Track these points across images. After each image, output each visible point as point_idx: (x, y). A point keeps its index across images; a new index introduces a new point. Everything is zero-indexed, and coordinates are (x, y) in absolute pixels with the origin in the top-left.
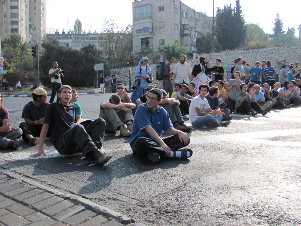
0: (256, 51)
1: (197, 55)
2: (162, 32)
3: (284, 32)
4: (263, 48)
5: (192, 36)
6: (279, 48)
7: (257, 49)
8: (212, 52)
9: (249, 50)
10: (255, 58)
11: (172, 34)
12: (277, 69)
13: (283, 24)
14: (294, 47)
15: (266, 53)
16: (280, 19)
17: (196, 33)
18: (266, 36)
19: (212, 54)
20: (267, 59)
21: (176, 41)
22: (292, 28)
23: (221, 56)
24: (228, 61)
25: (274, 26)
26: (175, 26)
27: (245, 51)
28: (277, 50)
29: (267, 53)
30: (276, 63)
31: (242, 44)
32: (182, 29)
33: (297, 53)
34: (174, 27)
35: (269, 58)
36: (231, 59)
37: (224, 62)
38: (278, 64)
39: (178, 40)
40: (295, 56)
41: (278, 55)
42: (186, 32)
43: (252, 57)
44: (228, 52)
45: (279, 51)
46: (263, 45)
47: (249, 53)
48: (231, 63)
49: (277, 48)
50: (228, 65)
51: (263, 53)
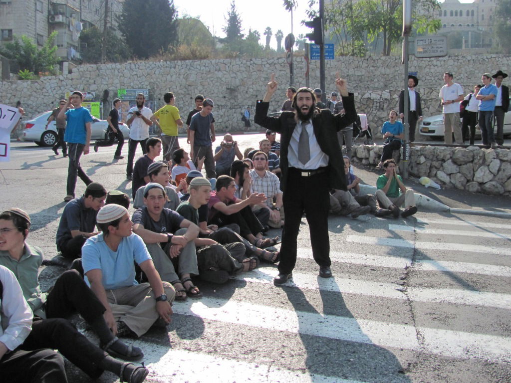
0: (189, 64)
1: (71, 67)
2: (7, 14)
3: (243, 35)
4: (201, 58)
5: (71, 28)
6: (232, 60)
7: (191, 61)
8: (102, 61)
9: (176, 61)
10: (186, 78)
11: (28, 20)
12: (226, 100)
13: (241, 23)
14: (258, 61)
15: (207, 69)
16: (237, 14)
17: (81, 23)
18: (213, 41)
19: (102, 66)
20: (208, 80)
21: (38, 34)
22: (256, 31)
23: (119, 69)
24: (133, 82)
25: (226, 25)
26: (36, 4)
27: (168, 62)
28: (229, 65)
29: (209, 70)
30: (225, 90)
31: (163, 49)
32: (52, 13)
33: (264, 72)
34: (34, 7)
35: (212, 79)
36: (140, 77)
37: (125, 82)
38: (228, 91)
39: (41, 34)
40: (259, 77)
41: (230, 75)
42: (60, 19)
43: (179, 75)
44: (134, 63)
45: (231, 66)
46: (202, 54)
47: (175, 68)
48: (140, 86)
49: (229, 60)
50: (134, 88)
51: (203, 68)
